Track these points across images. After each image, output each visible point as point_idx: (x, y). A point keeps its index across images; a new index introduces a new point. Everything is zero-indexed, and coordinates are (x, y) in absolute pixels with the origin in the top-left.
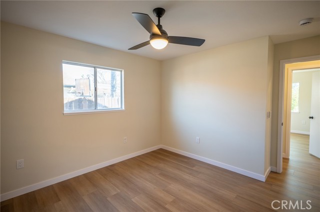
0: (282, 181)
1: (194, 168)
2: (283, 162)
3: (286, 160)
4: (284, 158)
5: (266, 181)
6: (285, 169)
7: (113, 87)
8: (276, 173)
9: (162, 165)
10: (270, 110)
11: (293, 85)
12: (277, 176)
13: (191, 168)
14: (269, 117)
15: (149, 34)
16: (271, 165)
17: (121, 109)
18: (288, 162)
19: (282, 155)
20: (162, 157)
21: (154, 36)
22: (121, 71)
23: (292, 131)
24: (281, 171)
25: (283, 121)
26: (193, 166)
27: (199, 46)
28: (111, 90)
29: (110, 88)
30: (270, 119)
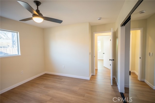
0: (95, 78)
1: (62, 80)
2: (96, 71)
3: (97, 70)
4: (96, 69)
5: (90, 79)
6: (96, 73)
7: (13, 42)
8: (93, 75)
9: (45, 82)
10: (90, 51)
11: (98, 42)
12: (93, 77)
13: (60, 80)
14: (90, 54)
15: (32, 14)
16: (92, 73)
17: (18, 55)
18: (97, 71)
19: (95, 68)
20: (46, 78)
21: (34, 15)
22: (17, 33)
23: (98, 59)
24: (95, 74)
25: (95, 55)
26: (62, 79)
27: (60, 23)
28: (12, 44)
29: (11, 42)
30: (91, 55)
